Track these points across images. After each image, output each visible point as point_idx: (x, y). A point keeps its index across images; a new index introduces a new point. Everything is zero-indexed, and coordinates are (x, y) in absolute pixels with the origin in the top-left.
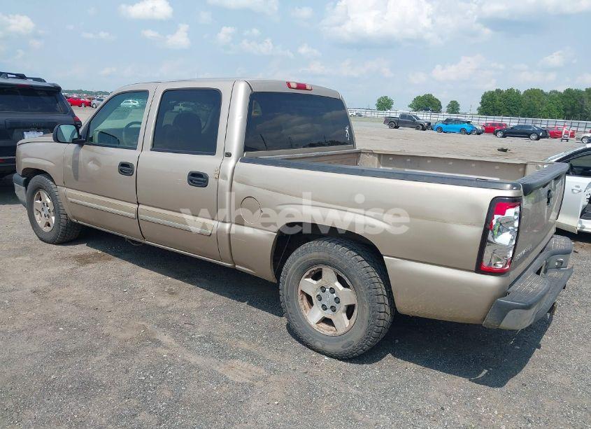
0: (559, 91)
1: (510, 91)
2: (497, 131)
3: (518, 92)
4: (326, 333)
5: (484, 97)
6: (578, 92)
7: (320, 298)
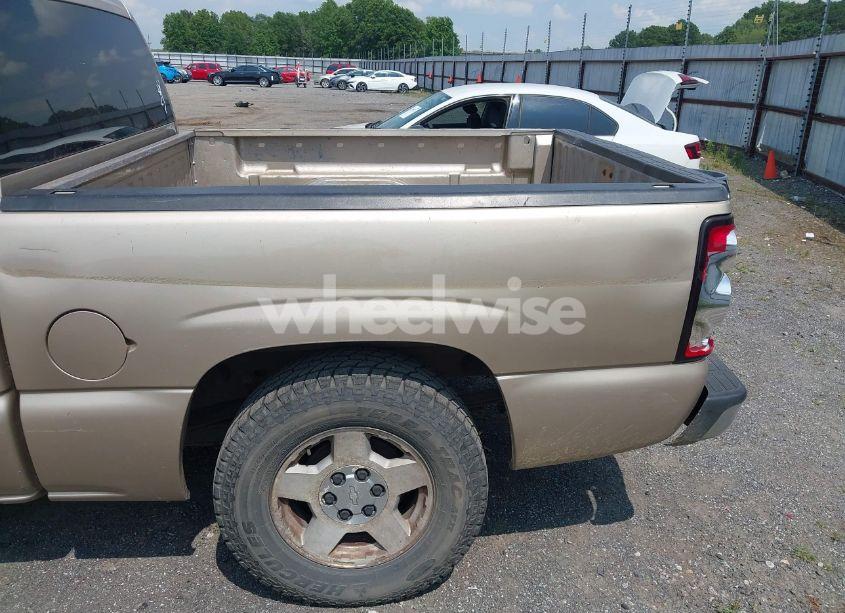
0: (268, 15)
1: (203, 14)
2: (213, 76)
3: (214, 17)
4: (361, 563)
5: (166, 22)
6: (291, 17)
7: (330, 498)
